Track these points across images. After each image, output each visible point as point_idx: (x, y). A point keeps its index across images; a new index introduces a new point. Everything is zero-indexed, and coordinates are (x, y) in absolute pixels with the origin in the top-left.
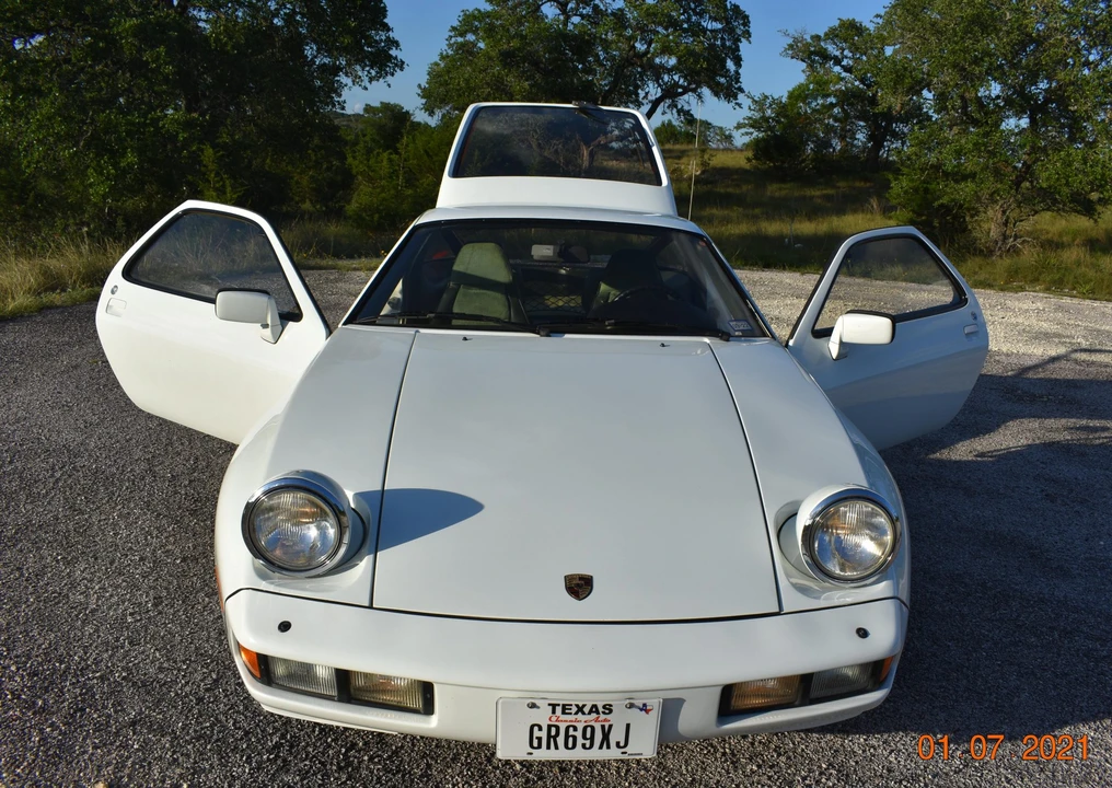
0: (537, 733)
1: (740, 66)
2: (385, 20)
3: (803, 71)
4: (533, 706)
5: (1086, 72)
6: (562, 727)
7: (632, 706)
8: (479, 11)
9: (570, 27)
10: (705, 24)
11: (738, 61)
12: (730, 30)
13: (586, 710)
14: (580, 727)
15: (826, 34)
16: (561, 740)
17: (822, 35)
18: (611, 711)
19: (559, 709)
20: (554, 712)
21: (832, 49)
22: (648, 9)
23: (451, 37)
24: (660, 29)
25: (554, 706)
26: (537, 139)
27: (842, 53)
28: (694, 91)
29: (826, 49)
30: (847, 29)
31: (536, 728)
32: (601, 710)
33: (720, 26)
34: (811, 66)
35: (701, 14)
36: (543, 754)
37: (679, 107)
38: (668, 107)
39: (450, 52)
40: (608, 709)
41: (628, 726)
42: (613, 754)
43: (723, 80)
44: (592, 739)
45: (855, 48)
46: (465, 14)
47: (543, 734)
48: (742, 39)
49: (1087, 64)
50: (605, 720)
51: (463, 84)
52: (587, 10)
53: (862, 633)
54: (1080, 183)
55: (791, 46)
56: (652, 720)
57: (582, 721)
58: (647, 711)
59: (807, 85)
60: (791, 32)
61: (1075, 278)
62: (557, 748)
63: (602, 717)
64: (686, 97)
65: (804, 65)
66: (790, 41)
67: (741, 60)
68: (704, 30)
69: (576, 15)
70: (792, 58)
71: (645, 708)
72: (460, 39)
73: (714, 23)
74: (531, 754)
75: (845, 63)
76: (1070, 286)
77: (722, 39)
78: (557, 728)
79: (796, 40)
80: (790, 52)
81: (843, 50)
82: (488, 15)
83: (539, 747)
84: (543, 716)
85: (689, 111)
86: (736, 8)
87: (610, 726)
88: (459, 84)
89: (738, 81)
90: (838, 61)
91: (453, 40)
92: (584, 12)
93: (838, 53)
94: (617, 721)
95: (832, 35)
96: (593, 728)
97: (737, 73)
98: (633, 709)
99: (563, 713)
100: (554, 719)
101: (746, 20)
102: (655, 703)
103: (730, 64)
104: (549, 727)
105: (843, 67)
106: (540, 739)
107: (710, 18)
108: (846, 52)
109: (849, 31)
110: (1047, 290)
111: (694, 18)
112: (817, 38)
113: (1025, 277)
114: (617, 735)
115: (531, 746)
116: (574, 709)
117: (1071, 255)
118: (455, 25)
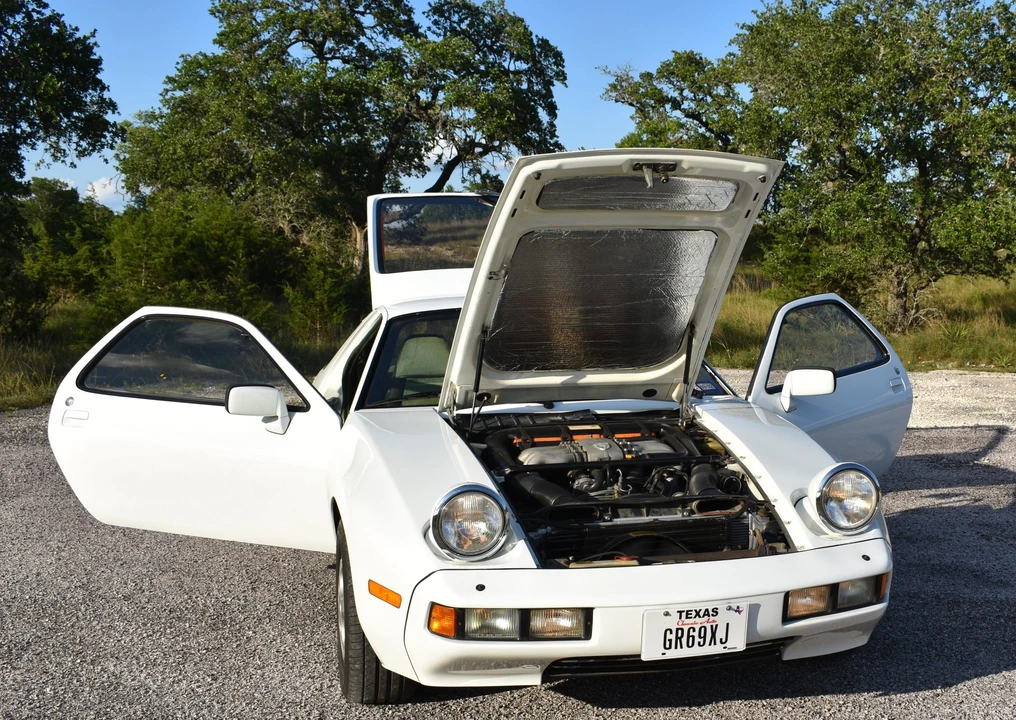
0: (669, 636)
1: (555, 116)
2: (99, 76)
3: (632, 118)
4: (667, 614)
5: (976, 111)
6: (686, 629)
7: (730, 608)
8: (205, 56)
9: (330, 74)
10: (506, 64)
11: (552, 110)
12: (537, 71)
13: (701, 614)
14: (697, 628)
15: (659, 72)
16: (684, 640)
17: (654, 73)
18: (717, 613)
19: (684, 615)
20: (680, 618)
21: (669, 91)
22: (434, 50)
23: (167, 91)
24: (451, 74)
25: (680, 612)
26: (290, 222)
27: (681, 94)
28: (498, 149)
29: (661, 91)
30: (685, 63)
31: (668, 632)
32: (711, 613)
33: (524, 66)
34: (642, 110)
35: (499, 52)
36: (673, 654)
37: (484, 172)
38: (469, 173)
39: (166, 111)
40: (715, 611)
41: (728, 624)
42: (718, 649)
43: (535, 136)
44: (705, 637)
45: (697, 88)
46: (185, 61)
47: (672, 637)
48: (555, 82)
49: (975, 102)
50: (714, 621)
51: (180, 152)
52: (350, 51)
53: (866, 558)
54: (984, 239)
55: (614, 87)
56: (743, 620)
57: (699, 622)
58: (739, 612)
59: (639, 135)
60: (613, 68)
61: (991, 350)
62: (681, 647)
63: (712, 618)
64: (489, 157)
65: (633, 110)
66: (612, 80)
67: (556, 108)
68: (507, 72)
69: (334, 58)
70: (617, 101)
71: (738, 610)
72: (179, 94)
73: (518, 63)
74: (664, 654)
75: (685, 105)
76: (986, 360)
77: (530, 82)
78: (682, 630)
79: (619, 79)
80: (614, 94)
81: (682, 90)
82: (216, 60)
83: (670, 647)
84: (673, 623)
85: (497, 177)
86: (545, 43)
87: (717, 626)
88: (175, 153)
89: (553, 135)
90: (676, 105)
91: (170, 94)
92: (346, 53)
93: (676, 94)
94: (721, 620)
95: (667, 71)
96: (705, 628)
97: (552, 125)
98: (731, 611)
99: (687, 618)
100: (680, 623)
101: (558, 57)
102: (744, 606)
103: (543, 115)
104: (677, 630)
105: (684, 111)
106: (670, 641)
107: (512, 56)
108: (686, 93)
109: (688, 66)
110: (961, 366)
111: (491, 58)
112: (647, 76)
113: (934, 354)
114: (720, 634)
115: (665, 648)
116: (694, 614)
117: (982, 326)
118: (172, 75)
